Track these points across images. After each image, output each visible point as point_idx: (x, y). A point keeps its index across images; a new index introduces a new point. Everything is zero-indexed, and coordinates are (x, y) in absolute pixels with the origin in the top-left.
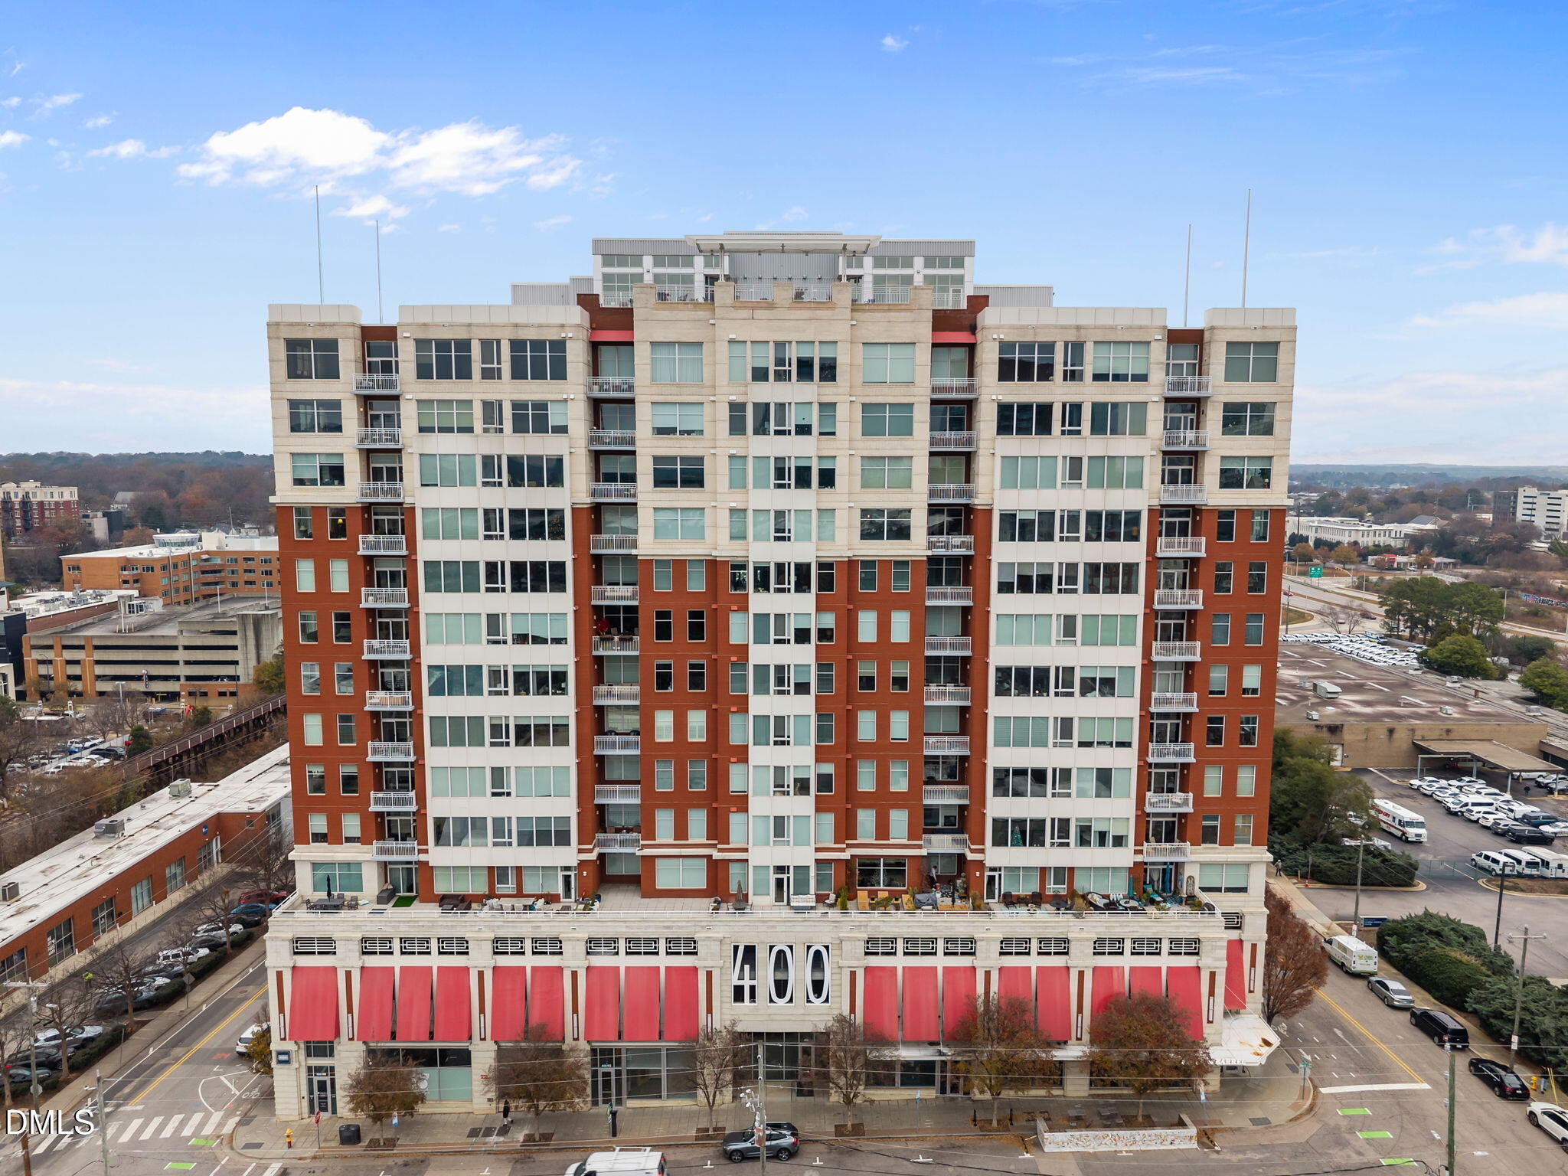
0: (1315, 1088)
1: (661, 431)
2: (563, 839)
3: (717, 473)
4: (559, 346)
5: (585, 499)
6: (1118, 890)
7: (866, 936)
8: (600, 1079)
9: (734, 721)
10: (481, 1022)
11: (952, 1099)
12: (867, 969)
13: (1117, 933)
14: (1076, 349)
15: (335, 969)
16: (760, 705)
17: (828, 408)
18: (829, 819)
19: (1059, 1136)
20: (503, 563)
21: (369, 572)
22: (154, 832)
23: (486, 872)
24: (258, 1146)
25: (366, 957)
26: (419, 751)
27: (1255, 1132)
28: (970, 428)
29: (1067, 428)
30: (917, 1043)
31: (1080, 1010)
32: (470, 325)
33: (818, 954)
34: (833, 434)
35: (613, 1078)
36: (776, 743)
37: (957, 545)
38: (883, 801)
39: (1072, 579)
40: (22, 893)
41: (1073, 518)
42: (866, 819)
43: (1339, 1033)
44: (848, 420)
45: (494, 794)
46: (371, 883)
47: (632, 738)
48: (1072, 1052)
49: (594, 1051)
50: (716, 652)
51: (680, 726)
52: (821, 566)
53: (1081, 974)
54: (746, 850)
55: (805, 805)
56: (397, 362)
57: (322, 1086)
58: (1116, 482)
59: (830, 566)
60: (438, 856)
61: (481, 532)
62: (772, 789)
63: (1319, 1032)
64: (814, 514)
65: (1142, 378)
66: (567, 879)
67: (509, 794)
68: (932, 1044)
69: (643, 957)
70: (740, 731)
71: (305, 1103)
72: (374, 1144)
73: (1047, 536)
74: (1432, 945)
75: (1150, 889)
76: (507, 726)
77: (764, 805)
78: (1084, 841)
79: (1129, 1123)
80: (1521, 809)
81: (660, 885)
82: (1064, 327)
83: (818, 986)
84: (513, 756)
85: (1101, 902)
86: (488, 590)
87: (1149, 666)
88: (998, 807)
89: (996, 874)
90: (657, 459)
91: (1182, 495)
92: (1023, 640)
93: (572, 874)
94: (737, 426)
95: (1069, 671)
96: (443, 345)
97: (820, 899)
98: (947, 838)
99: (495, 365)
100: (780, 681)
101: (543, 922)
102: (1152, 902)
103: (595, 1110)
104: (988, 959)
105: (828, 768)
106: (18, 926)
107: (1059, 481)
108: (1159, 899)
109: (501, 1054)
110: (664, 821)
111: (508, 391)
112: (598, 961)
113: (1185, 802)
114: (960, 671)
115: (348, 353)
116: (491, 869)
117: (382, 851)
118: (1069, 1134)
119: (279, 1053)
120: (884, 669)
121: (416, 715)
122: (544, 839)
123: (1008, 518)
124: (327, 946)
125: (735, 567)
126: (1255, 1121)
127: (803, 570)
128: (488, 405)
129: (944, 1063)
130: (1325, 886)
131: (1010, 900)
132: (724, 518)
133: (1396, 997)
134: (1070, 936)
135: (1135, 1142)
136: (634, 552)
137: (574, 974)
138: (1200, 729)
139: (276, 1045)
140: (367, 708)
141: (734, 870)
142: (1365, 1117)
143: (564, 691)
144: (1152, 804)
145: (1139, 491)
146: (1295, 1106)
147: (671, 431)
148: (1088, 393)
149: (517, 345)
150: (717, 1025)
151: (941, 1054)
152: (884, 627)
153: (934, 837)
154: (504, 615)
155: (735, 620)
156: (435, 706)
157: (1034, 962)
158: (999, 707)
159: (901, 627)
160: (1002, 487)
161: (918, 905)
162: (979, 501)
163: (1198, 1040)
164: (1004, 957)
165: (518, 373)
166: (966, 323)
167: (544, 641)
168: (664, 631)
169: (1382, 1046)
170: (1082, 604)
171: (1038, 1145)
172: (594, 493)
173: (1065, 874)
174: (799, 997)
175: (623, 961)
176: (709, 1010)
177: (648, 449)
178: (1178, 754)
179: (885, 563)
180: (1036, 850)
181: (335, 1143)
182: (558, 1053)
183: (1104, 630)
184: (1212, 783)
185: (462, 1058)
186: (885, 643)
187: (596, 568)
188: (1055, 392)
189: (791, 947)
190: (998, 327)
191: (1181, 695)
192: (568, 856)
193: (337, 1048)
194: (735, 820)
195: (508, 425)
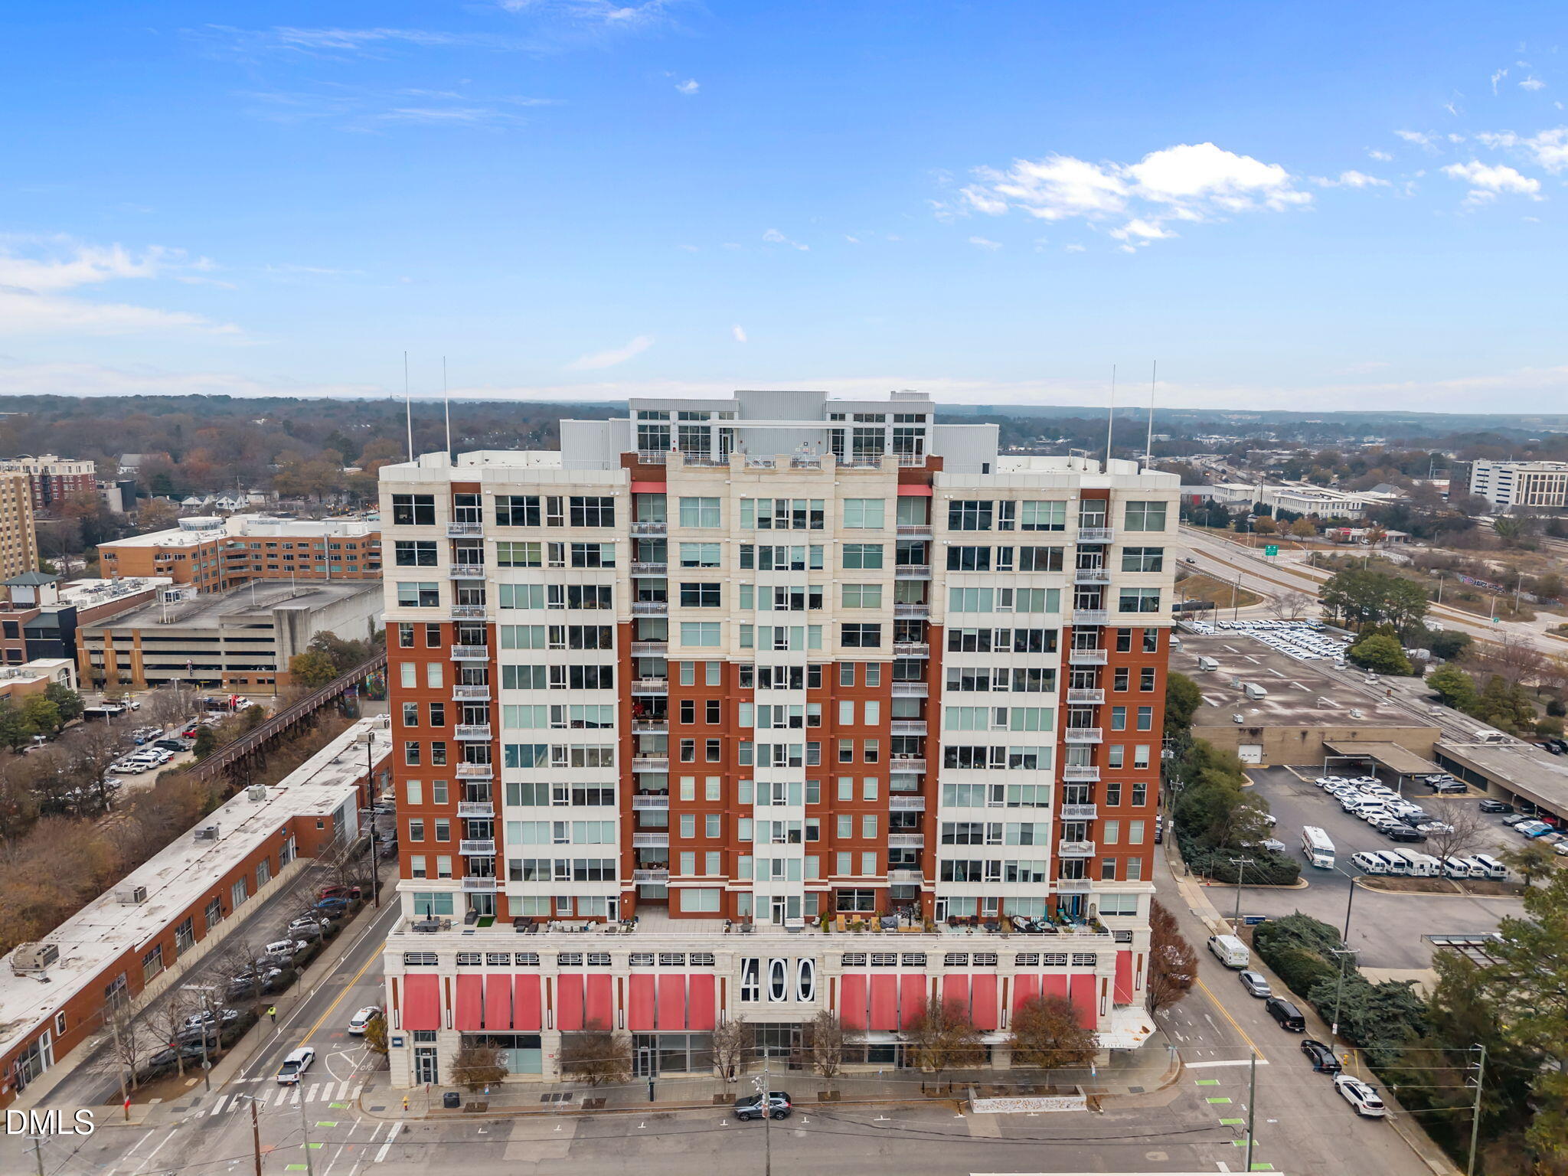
0: (1182, 1063)
1: (687, 564)
2: (609, 875)
3: (730, 595)
4: (609, 501)
5: (628, 618)
6: (1037, 914)
7: (843, 952)
8: (639, 1057)
9: (743, 786)
10: (549, 1016)
11: (907, 1072)
12: (844, 977)
13: (1033, 950)
14: (1009, 508)
15: (437, 976)
16: (764, 774)
17: (816, 550)
18: (815, 861)
19: (985, 1102)
20: (564, 667)
21: (458, 674)
22: (243, 836)
23: (549, 902)
24: (382, 1109)
25: (460, 967)
26: (498, 809)
27: (1131, 1098)
28: (927, 563)
29: (1001, 565)
30: (880, 1031)
31: (1005, 1006)
32: (538, 485)
33: (806, 965)
34: (821, 568)
35: (649, 1056)
36: (775, 804)
37: (916, 650)
38: (857, 846)
39: (1004, 681)
40: (149, 895)
41: (1006, 633)
42: (844, 860)
43: (1208, 1017)
44: (832, 557)
45: (556, 842)
46: (460, 908)
47: (661, 797)
48: (998, 1038)
49: (635, 1037)
50: (729, 732)
51: (700, 789)
52: (811, 668)
53: (1006, 980)
54: (751, 884)
55: (798, 850)
56: (480, 510)
57: (427, 1063)
58: (1038, 608)
59: (818, 668)
60: (513, 888)
61: (547, 643)
62: (771, 838)
63: (1192, 1017)
64: (806, 629)
65: (1061, 528)
66: (612, 906)
67: (568, 842)
68: (892, 1031)
69: (672, 967)
70: (746, 793)
71: (414, 1076)
72: (470, 1108)
73: (985, 647)
74: (1292, 945)
75: (1062, 913)
76: (567, 790)
77: (765, 851)
78: (1012, 877)
79: (1039, 1092)
80: (1406, 808)
81: (684, 909)
82: (999, 490)
83: (806, 989)
84: (571, 813)
85: (1023, 924)
86: (552, 687)
87: (1062, 747)
88: (945, 852)
89: (944, 902)
90: (684, 586)
91: (1090, 618)
92: (967, 726)
93: (616, 901)
94: (746, 561)
95: (1001, 750)
96: (518, 500)
97: (808, 920)
98: (907, 873)
99: (559, 516)
100: (778, 757)
101: (594, 941)
102: (1064, 923)
103: (635, 1080)
104: (935, 969)
105: (815, 822)
106: (154, 926)
107: (995, 607)
108: (1068, 921)
109: (564, 1039)
110: (687, 860)
111: (570, 535)
112: (637, 970)
113: (1090, 848)
114: (919, 747)
115: (442, 506)
116: (553, 898)
117: (468, 884)
118: (992, 1100)
119: (394, 1039)
120: (859, 745)
121: (496, 782)
122: (595, 875)
123: (955, 634)
124: (431, 959)
125: (743, 669)
126: (1132, 1090)
127: (797, 672)
128: (553, 547)
129: (901, 1046)
130: (1223, 884)
131: (954, 922)
132: (736, 632)
133: (1257, 988)
134: (998, 952)
135: (1041, 1106)
136: (665, 656)
137: (620, 980)
138: (1102, 794)
139: (391, 1033)
140: (457, 777)
141: (742, 900)
142: (1215, 1087)
143: (611, 764)
144: (1063, 849)
145: (1056, 615)
146: (1164, 1079)
147: (695, 563)
148: (1018, 539)
149: (575, 501)
150: (729, 1019)
151: (899, 1039)
152: (859, 714)
153: (897, 872)
154: (565, 706)
155: (744, 708)
156: (510, 775)
157: (970, 971)
158: (947, 776)
159: (872, 714)
160: (951, 610)
161: (883, 926)
162: (933, 620)
163: (1092, 1029)
164: (947, 967)
165: (576, 521)
166: (925, 478)
167: (595, 726)
168: (687, 716)
169: (1240, 1030)
170: (1011, 699)
171: (969, 1107)
172: (634, 611)
173: (997, 902)
174: (792, 996)
175: (657, 971)
176: (723, 1007)
177: (676, 576)
178: (1085, 812)
179: (860, 666)
180: (974, 884)
181: (440, 1107)
182: (608, 1039)
183: (1029, 719)
184: (1111, 833)
185: (534, 1042)
186: (860, 727)
187: (635, 669)
188: (993, 539)
189: (786, 960)
190: (949, 489)
191: (1089, 768)
192: (613, 888)
193: (439, 1035)
194: (743, 860)
195: (568, 561)
